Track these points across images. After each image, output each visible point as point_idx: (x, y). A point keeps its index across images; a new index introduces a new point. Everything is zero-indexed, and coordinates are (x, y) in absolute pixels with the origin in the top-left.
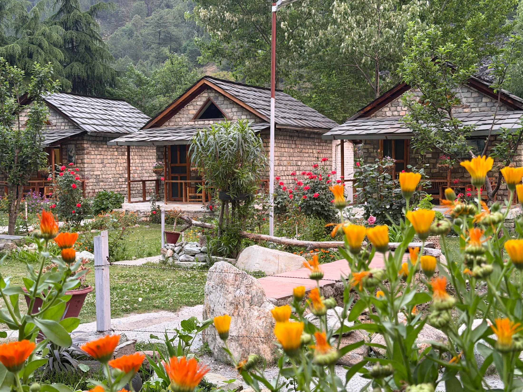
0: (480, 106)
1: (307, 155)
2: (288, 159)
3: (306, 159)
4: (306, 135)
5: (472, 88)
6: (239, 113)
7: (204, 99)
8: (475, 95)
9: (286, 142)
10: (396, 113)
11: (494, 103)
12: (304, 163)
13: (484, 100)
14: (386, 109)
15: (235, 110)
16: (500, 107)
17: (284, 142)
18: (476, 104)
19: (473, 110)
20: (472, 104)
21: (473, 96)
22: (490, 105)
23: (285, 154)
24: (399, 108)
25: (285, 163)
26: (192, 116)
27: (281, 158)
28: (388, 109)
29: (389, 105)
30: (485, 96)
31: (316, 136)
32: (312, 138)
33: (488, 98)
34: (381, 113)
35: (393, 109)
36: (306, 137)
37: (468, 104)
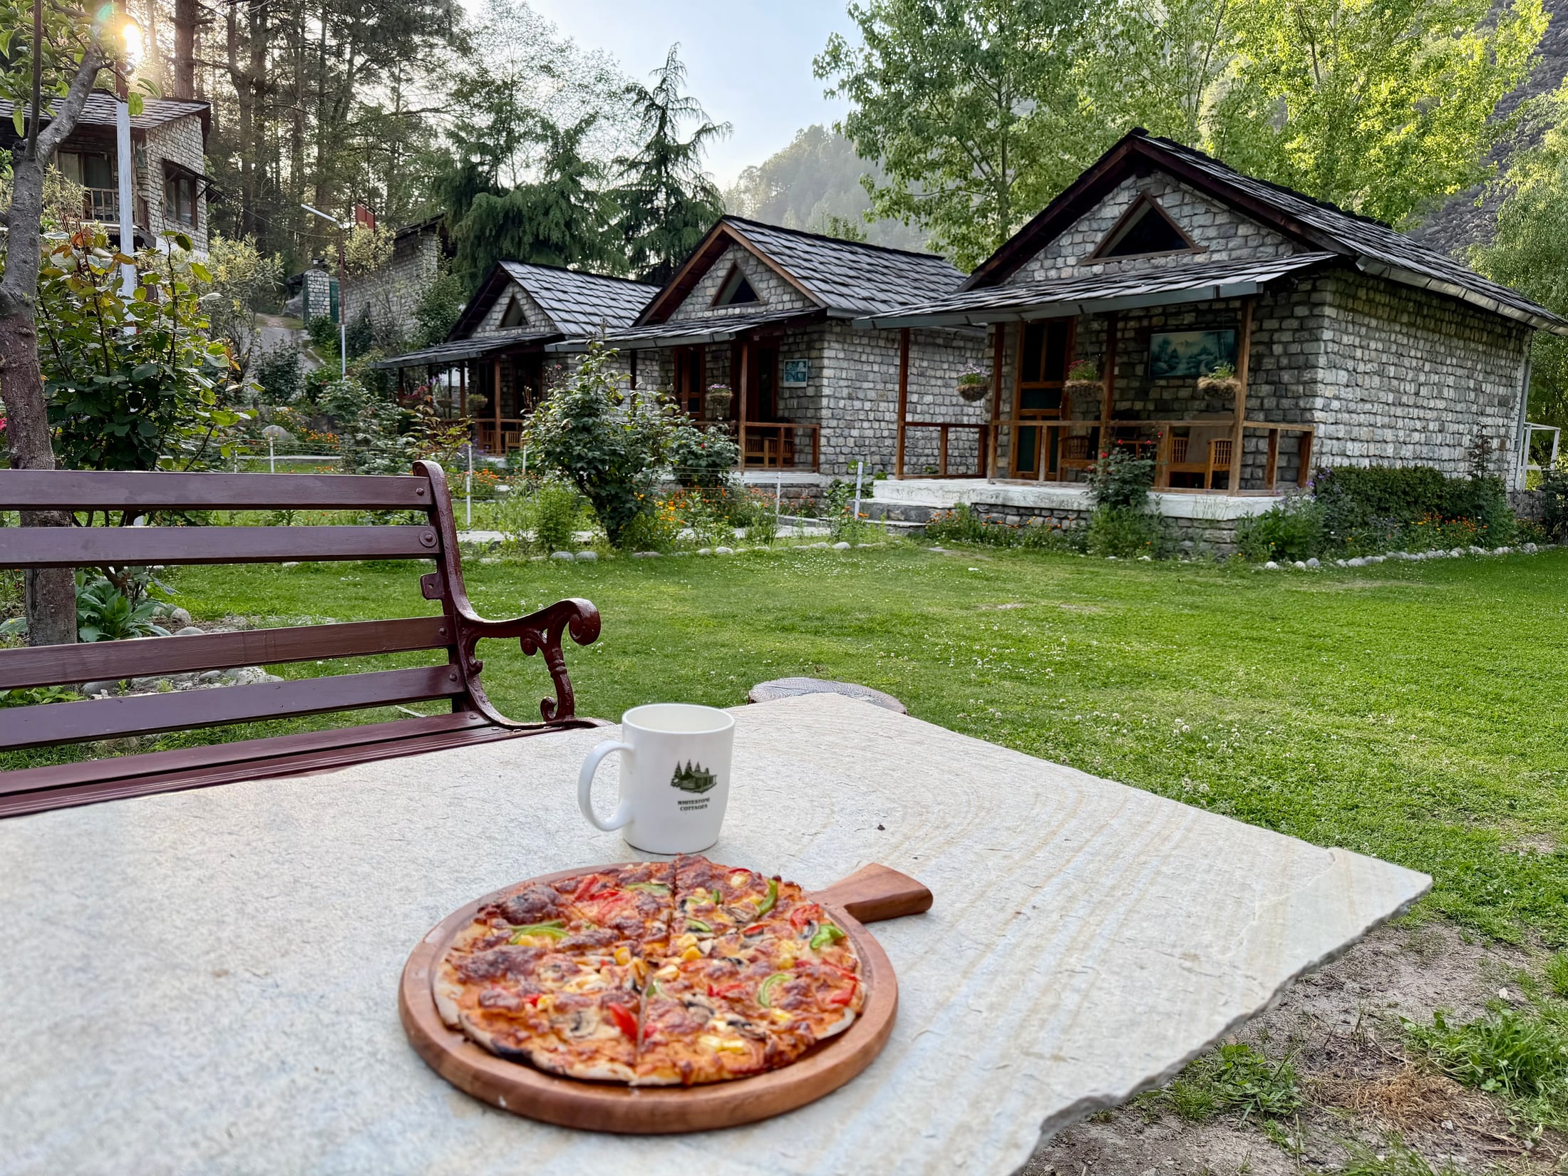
0: (1231, 245)
1: (940, 382)
2: (880, 386)
3: (936, 390)
4: (940, 341)
5: (1216, 202)
6: (780, 290)
7: (728, 265)
8: (1222, 219)
9: (877, 351)
10: (1053, 273)
11: (1264, 237)
12: (929, 399)
13: (1242, 230)
14: (1034, 265)
15: (773, 283)
16: (1277, 246)
17: (868, 350)
18: (1223, 241)
19: (1216, 257)
20: (1215, 242)
21: (1217, 222)
22: (1255, 244)
23: (871, 376)
24: (1060, 262)
25: (872, 395)
26: (709, 300)
27: (858, 384)
28: (1039, 264)
29: (1041, 255)
30: (1243, 222)
31: (970, 345)
32: (959, 348)
33: (1251, 223)
34: (1023, 274)
35: (1048, 263)
36: (939, 346)
37: (1204, 244)
